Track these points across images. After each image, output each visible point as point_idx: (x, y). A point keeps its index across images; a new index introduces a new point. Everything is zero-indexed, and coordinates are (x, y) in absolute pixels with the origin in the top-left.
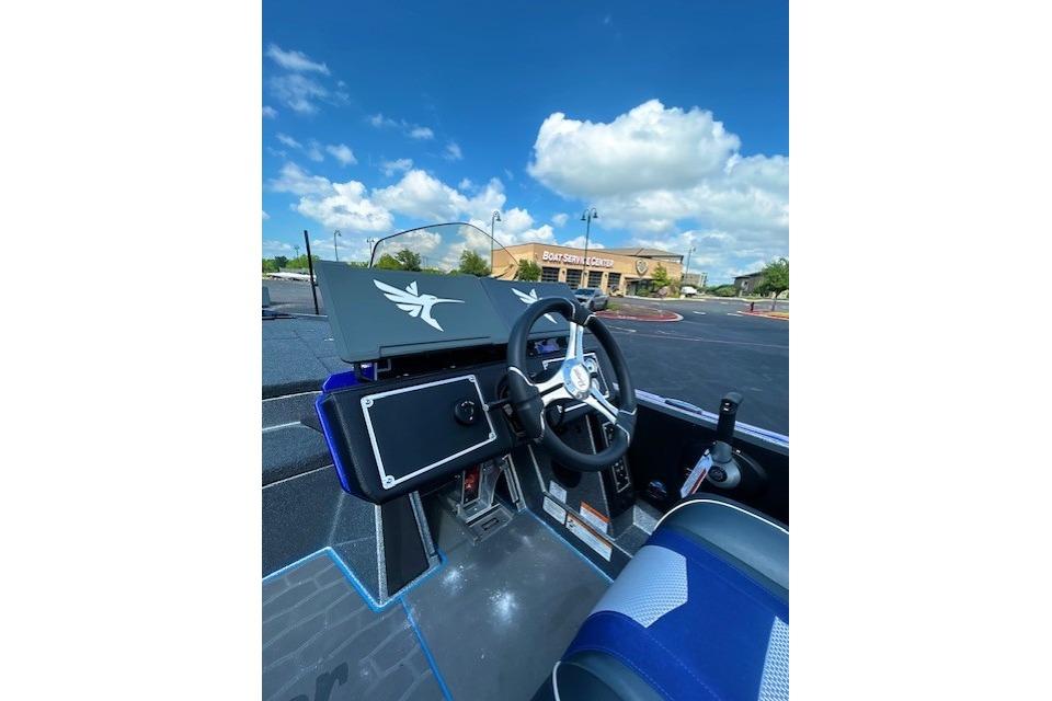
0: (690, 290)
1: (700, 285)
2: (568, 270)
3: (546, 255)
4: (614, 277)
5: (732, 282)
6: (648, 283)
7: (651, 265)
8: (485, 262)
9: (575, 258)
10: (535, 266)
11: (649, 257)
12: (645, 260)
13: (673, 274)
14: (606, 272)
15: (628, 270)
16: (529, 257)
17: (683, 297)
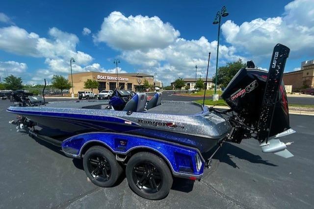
0: (157, 88)
1: (161, 86)
2: (110, 83)
3: (99, 77)
4: (130, 85)
5: (170, 85)
6: (142, 87)
7: (142, 80)
8: (68, 80)
9: (112, 78)
10: (95, 82)
11: (142, 77)
12: (140, 78)
13: (151, 83)
14: (126, 83)
15: (135, 82)
16: (91, 78)
17: (155, 91)
